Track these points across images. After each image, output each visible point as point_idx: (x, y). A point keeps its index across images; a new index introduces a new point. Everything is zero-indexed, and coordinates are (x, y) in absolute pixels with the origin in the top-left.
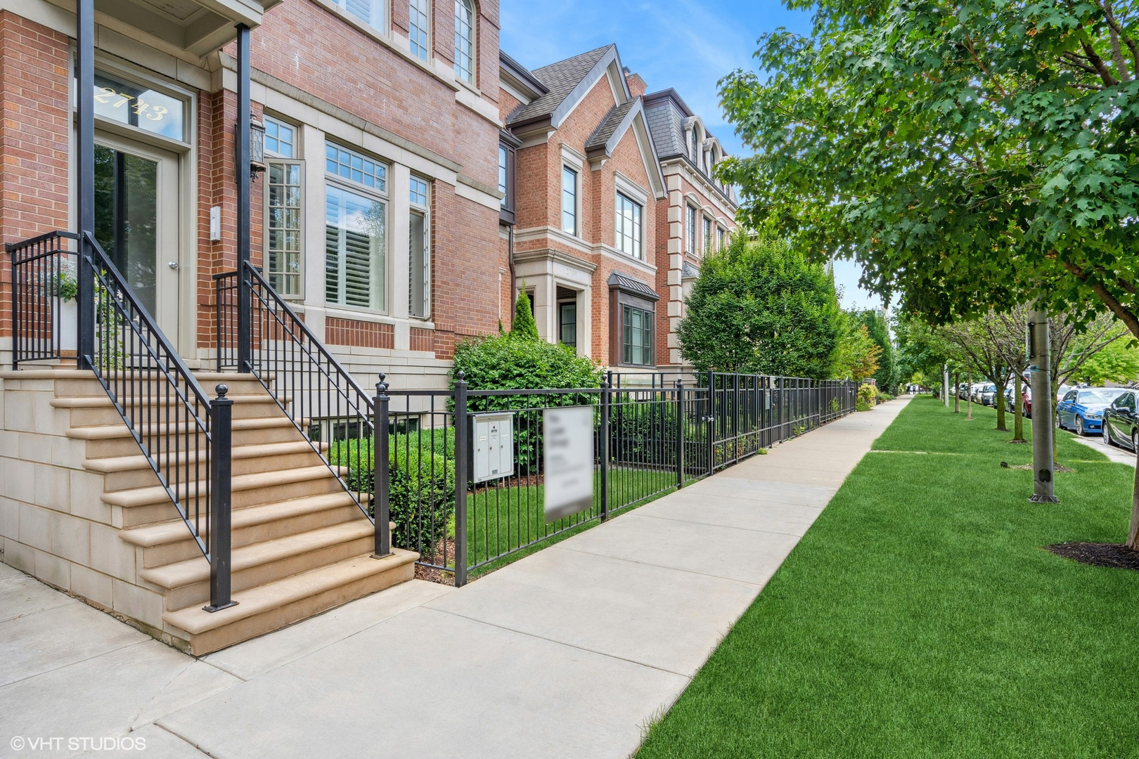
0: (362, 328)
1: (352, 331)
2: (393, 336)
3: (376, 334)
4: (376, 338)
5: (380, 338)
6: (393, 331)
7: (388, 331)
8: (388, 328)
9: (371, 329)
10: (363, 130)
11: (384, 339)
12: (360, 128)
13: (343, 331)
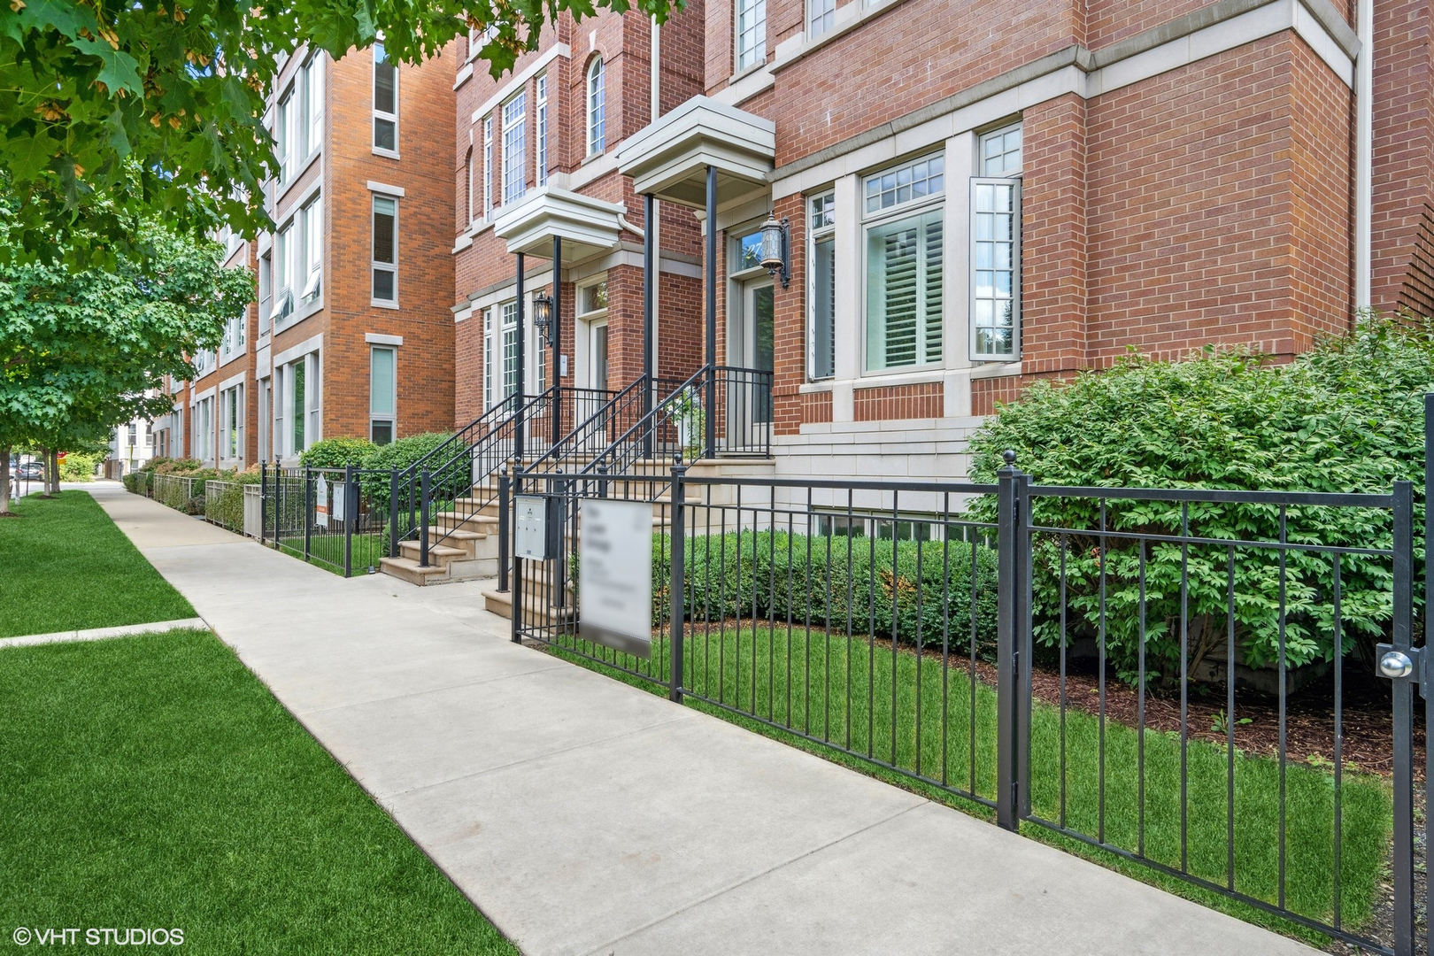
0: (897, 395)
1: (885, 401)
2: (942, 398)
3: (916, 399)
4: (916, 404)
5: (922, 405)
6: (941, 391)
7: (934, 392)
8: (934, 388)
9: (910, 394)
10: (894, 134)
11: (928, 405)
12: (890, 136)
13: (873, 402)
